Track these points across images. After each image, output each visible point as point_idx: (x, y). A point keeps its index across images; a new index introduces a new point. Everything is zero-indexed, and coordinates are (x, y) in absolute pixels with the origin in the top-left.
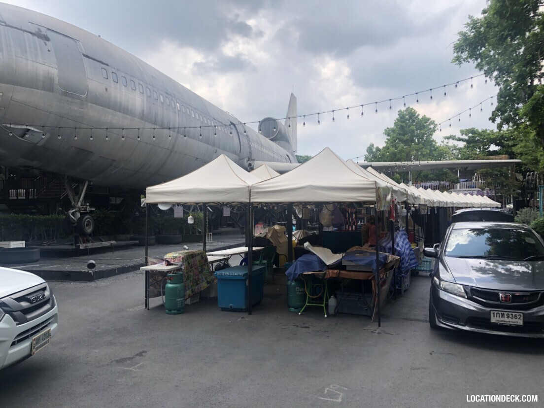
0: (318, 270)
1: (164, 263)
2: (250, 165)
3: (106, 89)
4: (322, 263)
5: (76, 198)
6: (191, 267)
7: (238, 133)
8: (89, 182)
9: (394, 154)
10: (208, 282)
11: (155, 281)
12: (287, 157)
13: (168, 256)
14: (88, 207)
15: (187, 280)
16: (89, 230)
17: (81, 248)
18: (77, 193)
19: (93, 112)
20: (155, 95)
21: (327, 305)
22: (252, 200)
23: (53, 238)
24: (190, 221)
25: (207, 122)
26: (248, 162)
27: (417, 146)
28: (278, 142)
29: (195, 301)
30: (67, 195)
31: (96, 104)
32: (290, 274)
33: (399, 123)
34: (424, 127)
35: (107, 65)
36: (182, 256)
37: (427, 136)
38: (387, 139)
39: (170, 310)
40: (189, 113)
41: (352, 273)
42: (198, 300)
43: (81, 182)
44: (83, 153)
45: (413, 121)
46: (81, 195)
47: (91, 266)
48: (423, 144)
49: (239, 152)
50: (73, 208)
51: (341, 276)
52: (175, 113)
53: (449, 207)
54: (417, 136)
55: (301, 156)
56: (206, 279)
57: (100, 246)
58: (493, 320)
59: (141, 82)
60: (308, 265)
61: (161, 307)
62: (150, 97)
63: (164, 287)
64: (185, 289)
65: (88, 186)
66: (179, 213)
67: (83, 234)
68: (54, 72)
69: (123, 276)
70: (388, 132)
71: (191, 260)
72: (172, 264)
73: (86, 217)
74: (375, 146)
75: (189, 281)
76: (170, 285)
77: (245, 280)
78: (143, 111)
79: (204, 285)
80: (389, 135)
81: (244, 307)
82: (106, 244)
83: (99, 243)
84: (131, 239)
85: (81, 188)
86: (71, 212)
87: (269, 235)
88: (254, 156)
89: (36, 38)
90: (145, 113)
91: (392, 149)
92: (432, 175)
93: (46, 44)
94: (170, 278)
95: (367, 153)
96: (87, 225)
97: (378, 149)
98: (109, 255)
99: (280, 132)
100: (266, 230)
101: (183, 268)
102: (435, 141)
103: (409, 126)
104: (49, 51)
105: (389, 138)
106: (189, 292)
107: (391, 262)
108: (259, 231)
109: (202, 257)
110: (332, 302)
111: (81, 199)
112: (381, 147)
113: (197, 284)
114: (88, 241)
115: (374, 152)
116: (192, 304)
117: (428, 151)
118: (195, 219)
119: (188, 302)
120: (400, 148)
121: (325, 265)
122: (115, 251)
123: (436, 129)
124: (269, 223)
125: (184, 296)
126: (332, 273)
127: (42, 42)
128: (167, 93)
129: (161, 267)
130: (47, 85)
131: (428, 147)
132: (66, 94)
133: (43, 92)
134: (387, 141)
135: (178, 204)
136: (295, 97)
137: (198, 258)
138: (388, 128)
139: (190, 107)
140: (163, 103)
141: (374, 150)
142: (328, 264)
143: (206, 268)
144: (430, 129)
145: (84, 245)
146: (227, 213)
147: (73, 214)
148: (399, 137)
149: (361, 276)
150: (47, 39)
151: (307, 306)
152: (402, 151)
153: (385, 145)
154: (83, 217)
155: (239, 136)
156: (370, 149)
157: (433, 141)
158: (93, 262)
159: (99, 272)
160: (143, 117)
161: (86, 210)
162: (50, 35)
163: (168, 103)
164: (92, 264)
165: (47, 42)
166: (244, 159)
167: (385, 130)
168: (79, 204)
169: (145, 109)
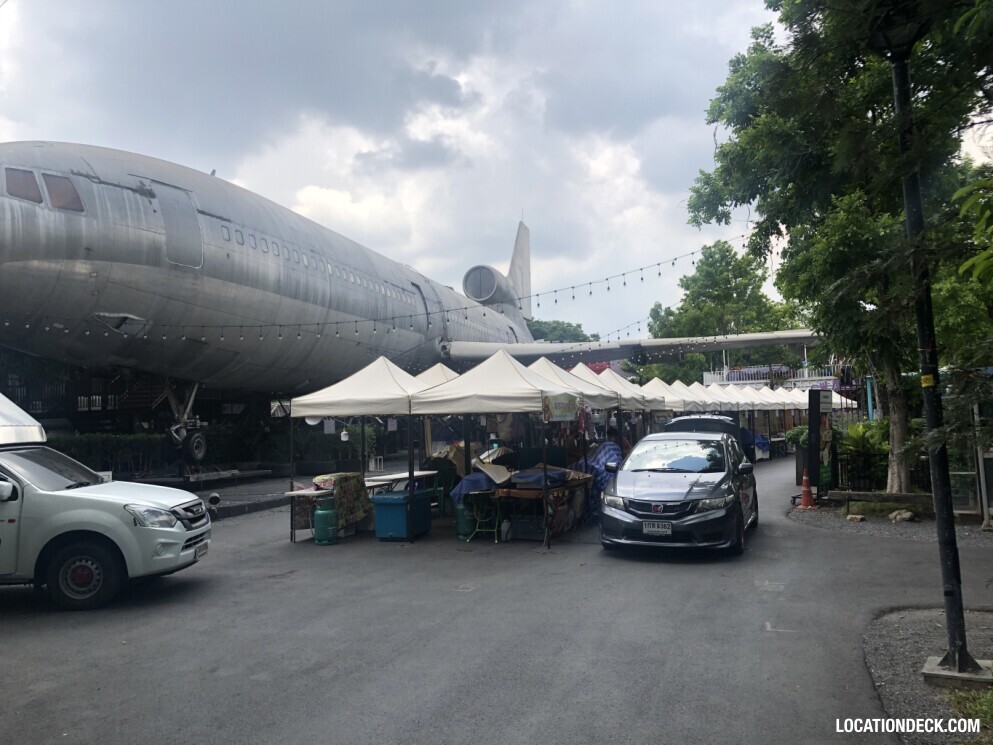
0: (485, 488)
1: (312, 488)
2: (444, 347)
3: (228, 255)
4: (490, 480)
5: (181, 408)
6: (345, 493)
7: (423, 298)
8: (201, 384)
9: (697, 320)
10: (365, 511)
11: (302, 510)
12: (509, 331)
13: (318, 479)
14: (198, 421)
15: (340, 507)
16: (200, 455)
17: (192, 480)
18: (183, 401)
19: (211, 287)
20: (296, 255)
21: (499, 531)
22: (413, 412)
23: (143, 469)
24: (344, 437)
25: (374, 287)
26: (442, 344)
27: (735, 305)
28: (495, 305)
29: (349, 534)
30: (167, 398)
31: (215, 277)
32: (455, 495)
33: (705, 267)
34: (747, 273)
35: (229, 221)
36: (333, 479)
37: (753, 289)
38: (686, 295)
39: (320, 541)
40: (345, 277)
41: (522, 491)
42: (352, 533)
43: (189, 384)
44: (195, 343)
45: (728, 264)
46: (188, 403)
47: (214, 501)
48: (747, 303)
49: (425, 329)
50: (177, 423)
51: (512, 495)
52: (325, 279)
53: (743, 411)
54: (736, 288)
55: (546, 323)
56: (363, 506)
57: (216, 478)
58: (645, 530)
59: (276, 240)
60: (475, 484)
61: (310, 541)
62: (288, 259)
63: (313, 516)
64: (337, 517)
65: (198, 389)
66: (330, 429)
67: (191, 460)
68: (163, 238)
69: (256, 516)
70: (686, 283)
71: (344, 484)
72: (322, 489)
73: (196, 435)
74: (663, 308)
75: (342, 509)
76: (320, 512)
77: (407, 503)
78: (279, 281)
79: (361, 514)
80: (687, 288)
81: (405, 536)
82: (226, 474)
83: (216, 473)
84: (260, 468)
85: (188, 395)
86: (174, 428)
87: (451, 455)
88: (451, 334)
89: (138, 196)
90: (281, 284)
91: (693, 312)
92: (757, 356)
93: (151, 203)
94: (320, 504)
95: (651, 320)
96: (197, 448)
97: (669, 312)
98: (231, 490)
99: (499, 288)
100: (448, 448)
101: (335, 492)
102: (765, 297)
103: (722, 273)
104: (155, 211)
105: (688, 292)
106: (342, 522)
107: (572, 480)
108: (438, 451)
109: (358, 482)
110: (505, 526)
111: (188, 410)
112: (674, 309)
113: (352, 513)
114: (197, 471)
115: (663, 318)
116: (346, 537)
117: (754, 314)
118: (350, 434)
119: (342, 533)
120: (706, 309)
121: (495, 483)
122: (238, 485)
123: (767, 275)
124: (449, 439)
125: (337, 524)
126: (502, 492)
127: (146, 199)
128: (312, 251)
129: (310, 492)
130: (152, 257)
131: (754, 307)
132: (176, 267)
133: (146, 267)
134: (684, 297)
135: (329, 417)
136: (526, 228)
137: (353, 482)
138: (685, 277)
139: (347, 268)
140: (307, 267)
141: (663, 314)
142: (498, 482)
143: (363, 493)
144: (757, 276)
145: (196, 476)
146: (392, 426)
147: (177, 431)
148: (703, 291)
149: (532, 494)
150: (151, 194)
151: (477, 533)
152: (708, 315)
153: (680, 305)
154: (193, 435)
155: (425, 303)
156: (655, 313)
157: (762, 296)
158: (217, 495)
159: (224, 509)
160: (279, 288)
161: (194, 425)
162: (156, 188)
163: (314, 266)
164: (216, 497)
165: (152, 200)
166: (434, 338)
167: (681, 280)
168: (186, 417)
169: (282, 278)
